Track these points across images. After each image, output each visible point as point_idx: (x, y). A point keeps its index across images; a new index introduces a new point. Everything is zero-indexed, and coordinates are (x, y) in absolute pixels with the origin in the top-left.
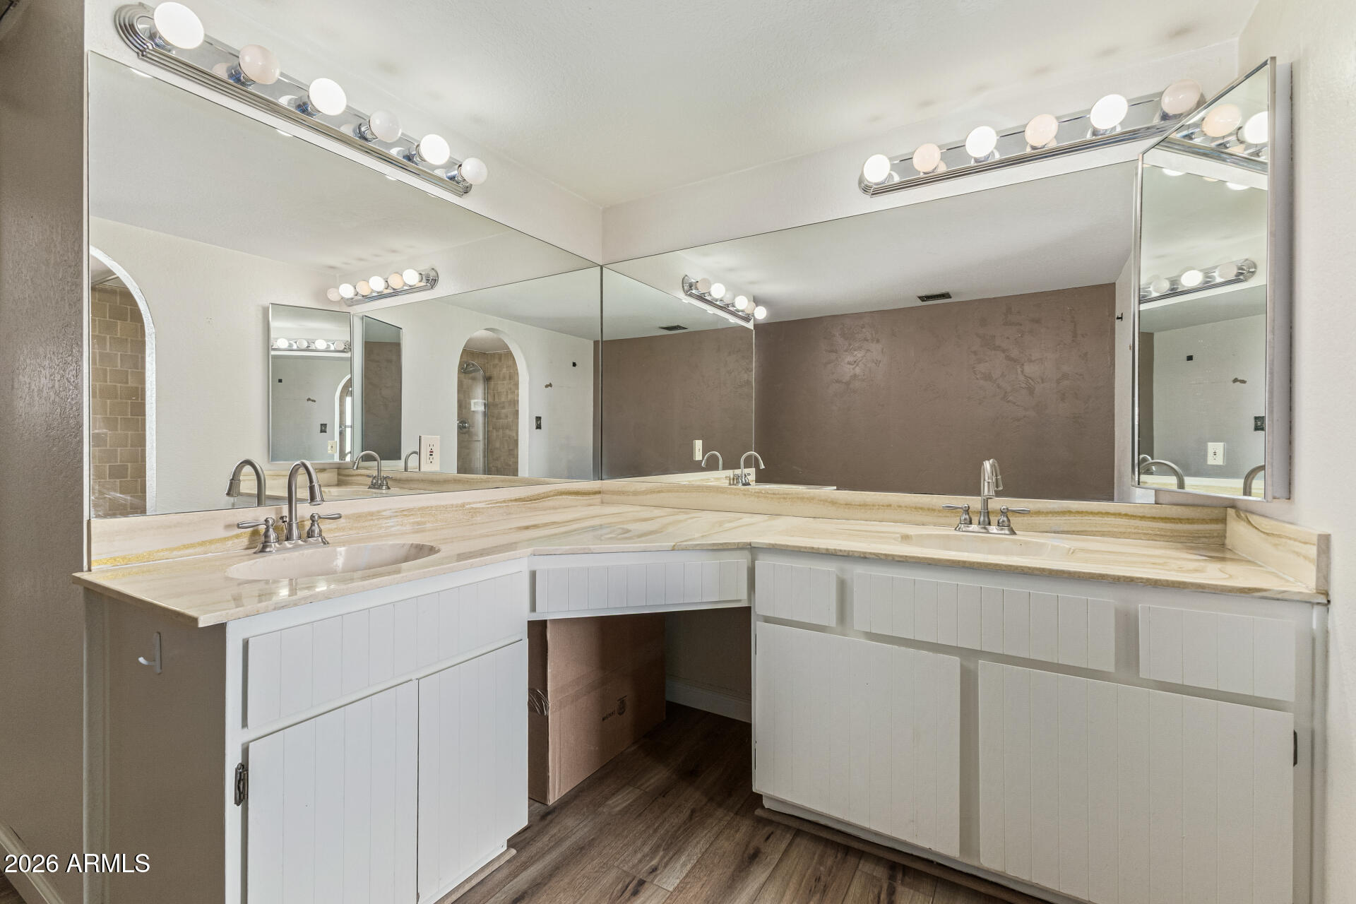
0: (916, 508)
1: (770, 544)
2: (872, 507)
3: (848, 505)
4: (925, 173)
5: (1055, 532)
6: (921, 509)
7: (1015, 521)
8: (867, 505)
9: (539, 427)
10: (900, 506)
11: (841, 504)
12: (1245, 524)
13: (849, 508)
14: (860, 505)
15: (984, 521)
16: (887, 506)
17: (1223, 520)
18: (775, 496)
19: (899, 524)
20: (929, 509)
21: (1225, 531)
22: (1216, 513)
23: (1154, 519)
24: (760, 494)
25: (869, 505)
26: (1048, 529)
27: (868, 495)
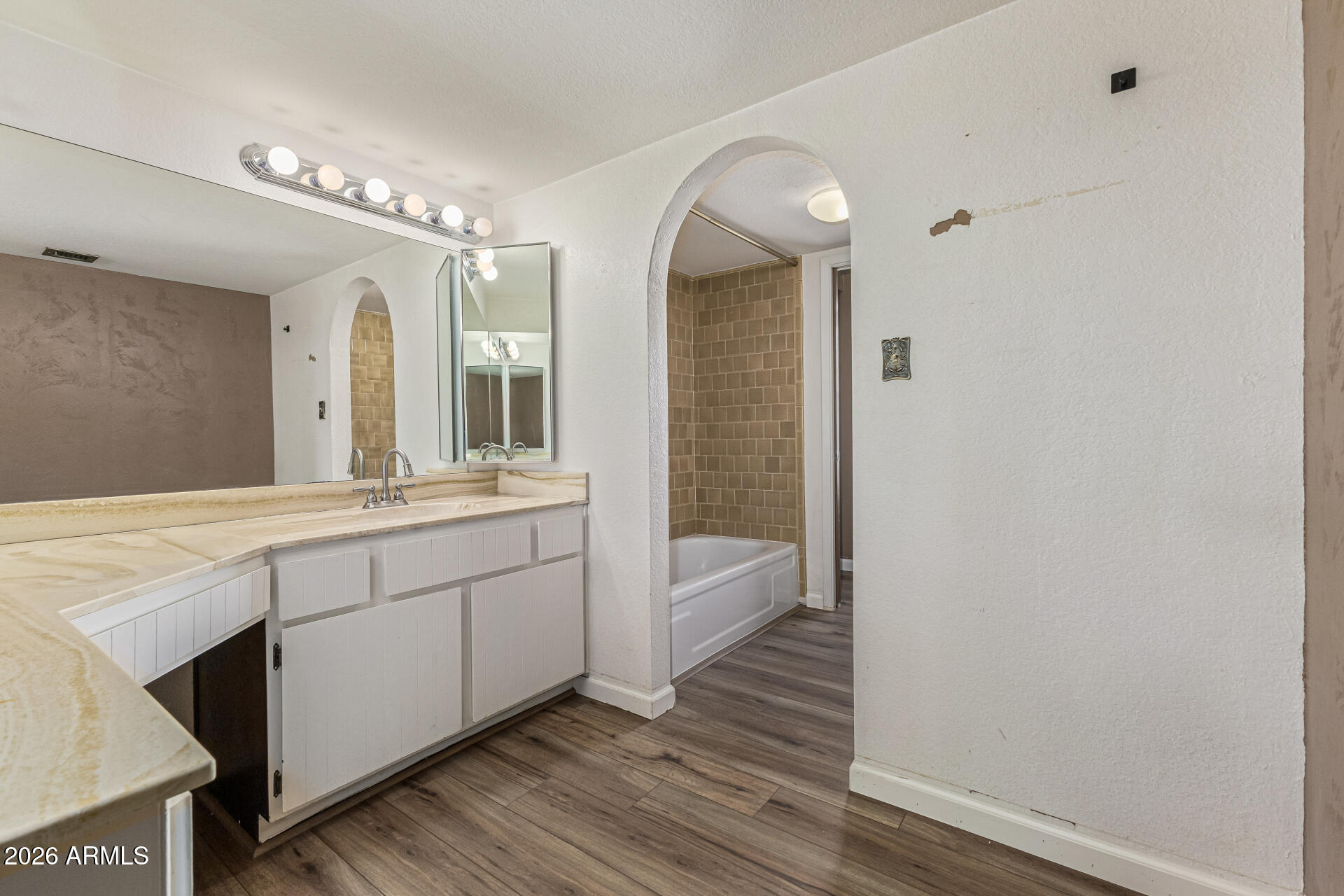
0: (318, 496)
1: (296, 541)
2: (271, 502)
3: (242, 503)
4: (328, 189)
5: (421, 499)
6: (323, 496)
7: (406, 493)
8: (265, 501)
9: (322, 404)
10: (302, 497)
11: (232, 504)
12: (520, 477)
13: (243, 506)
14: (257, 502)
15: (386, 497)
16: (289, 498)
17: (496, 478)
18: (126, 507)
19: (301, 514)
20: (329, 496)
21: (497, 484)
22: (493, 474)
23: (470, 481)
24: (98, 508)
25: (268, 500)
26: (417, 498)
27: (266, 489)
